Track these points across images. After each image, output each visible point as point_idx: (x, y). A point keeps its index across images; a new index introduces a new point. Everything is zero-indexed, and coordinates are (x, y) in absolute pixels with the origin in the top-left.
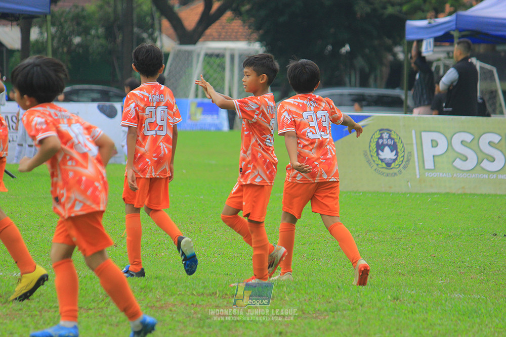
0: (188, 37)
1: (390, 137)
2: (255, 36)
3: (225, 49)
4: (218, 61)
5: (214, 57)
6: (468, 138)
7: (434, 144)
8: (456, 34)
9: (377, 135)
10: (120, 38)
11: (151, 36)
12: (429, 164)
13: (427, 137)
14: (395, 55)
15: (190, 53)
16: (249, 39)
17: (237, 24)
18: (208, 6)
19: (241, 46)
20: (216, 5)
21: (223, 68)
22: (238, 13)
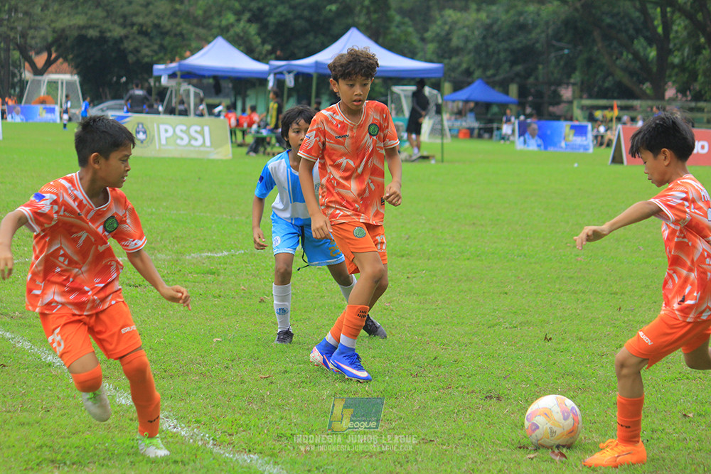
0: (39, 72)
1: (143, 127)
2: (75, 71)
3: (58, 80)
4: (54, 85)
5: (53, 84)
6: (184, 128)
7: (166, 131)
8: (179, 74)
9: (136, 126)
11: (19, 71)
12: (163, 142)
13: (162, 128)
14: (149, 84)
15: (39, 81)
16: (72, 73)
17: (65, 65)
18: (50, 55)
19: (67, 77)
20: (54, 56)
21: (57, 89)
22: (66, 59)
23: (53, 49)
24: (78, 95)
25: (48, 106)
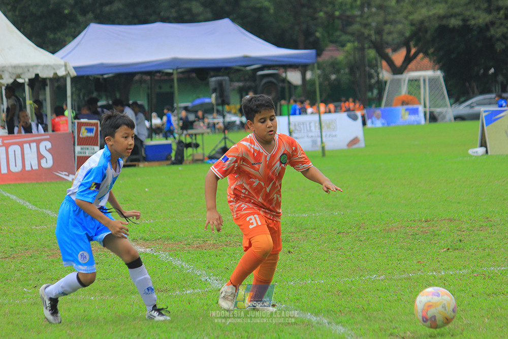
0: (398, 70)
2: (437, 66)
3: (420, 76)
4: (416, 83)
5: (414, 82)
10: (358, 74)
11: (376, 71)
15: (399, 80)
16: (434, 69)
17: (426, 61)
18: (409, 51)
19: (429, 73)
20: (413, 51)
21: (419, 86)
22: (426, 54)
23: (412, 44)
24: (443, 93)
25: (410, 107)
